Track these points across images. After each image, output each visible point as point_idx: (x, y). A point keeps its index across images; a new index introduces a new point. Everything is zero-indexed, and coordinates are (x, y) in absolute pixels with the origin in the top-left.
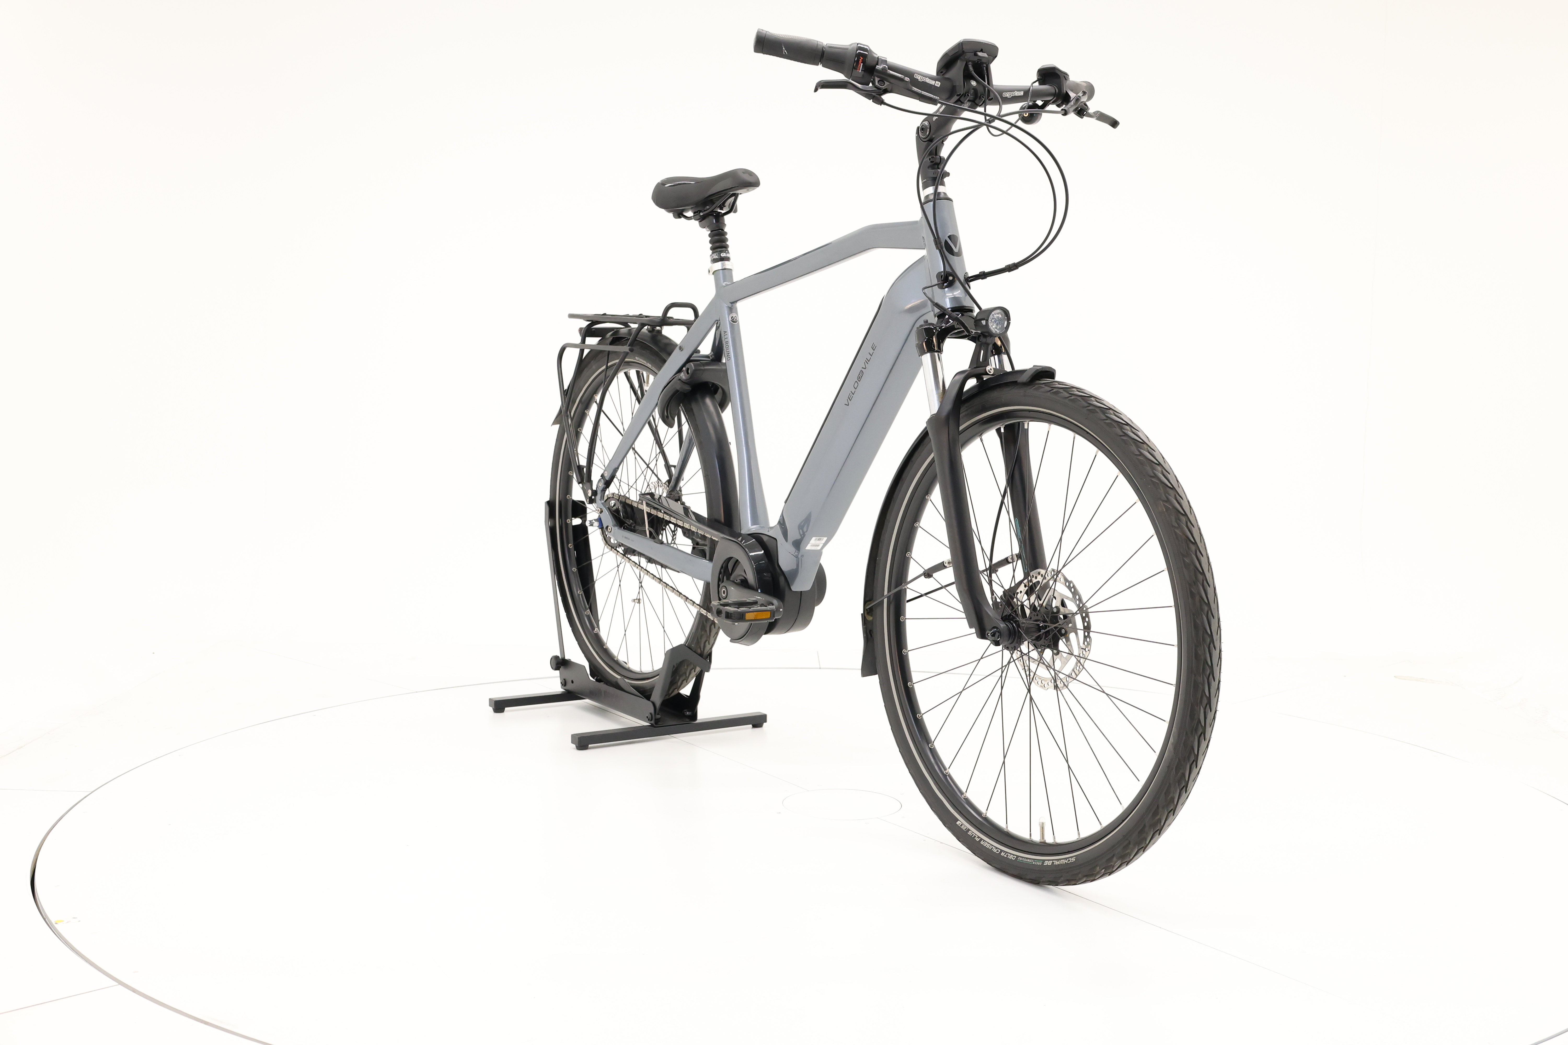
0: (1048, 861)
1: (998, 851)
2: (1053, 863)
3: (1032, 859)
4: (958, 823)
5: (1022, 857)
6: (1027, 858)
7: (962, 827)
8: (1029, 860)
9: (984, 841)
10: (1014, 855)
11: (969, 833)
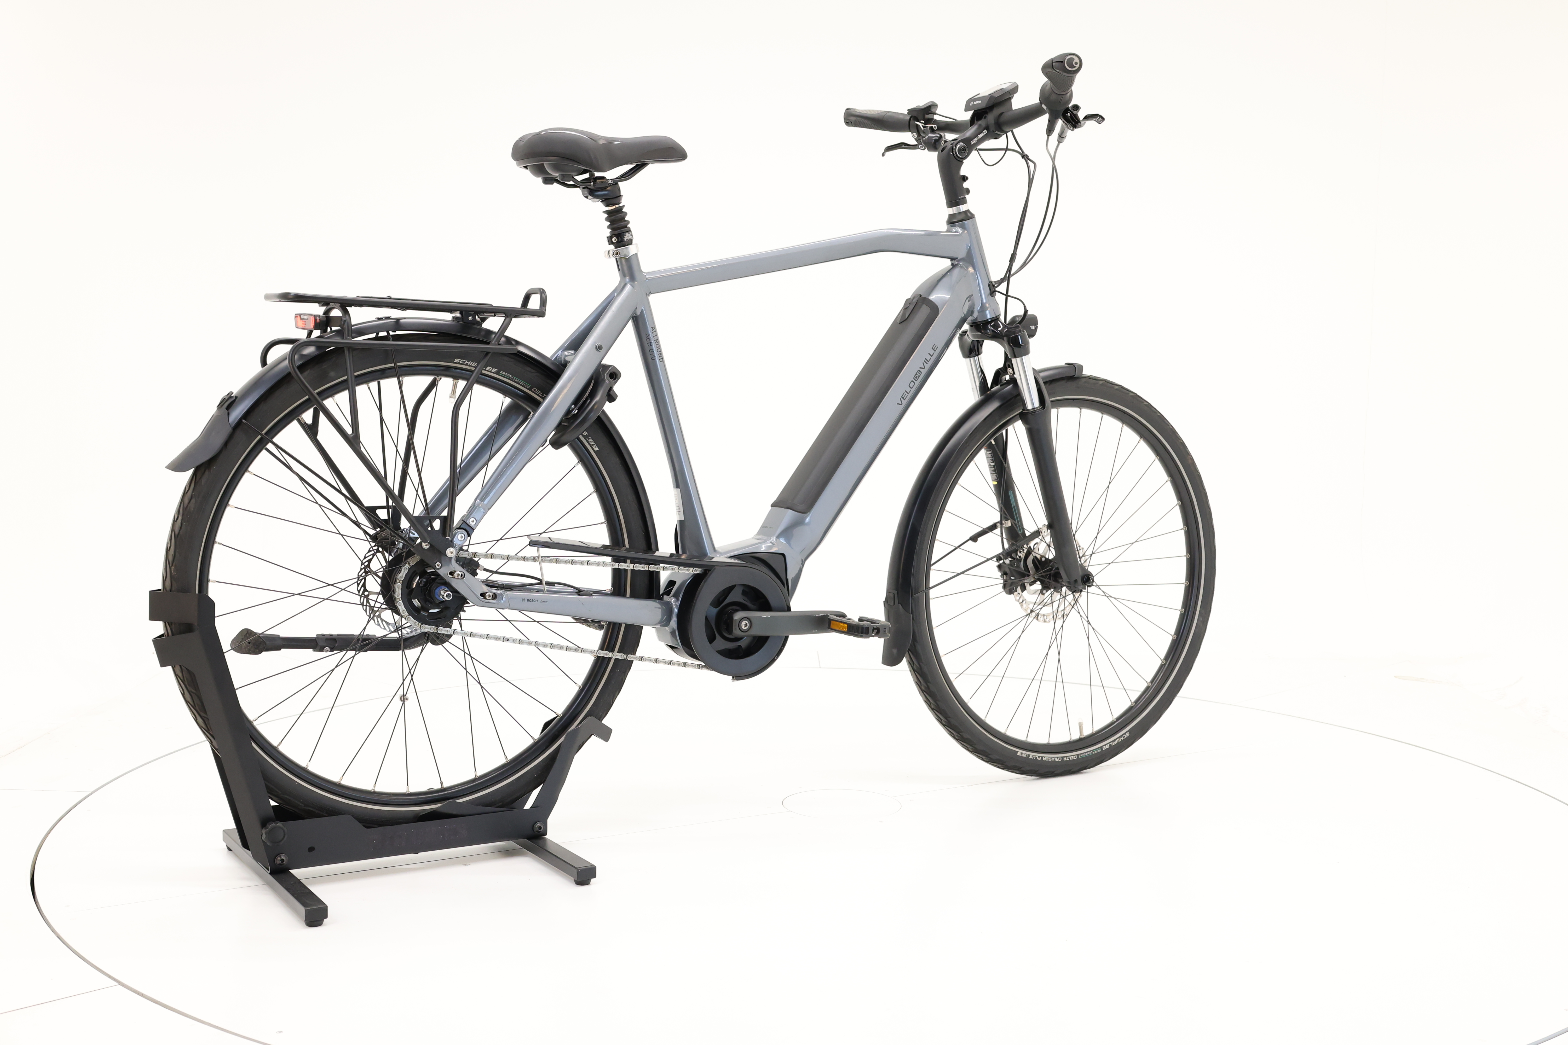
0: (1105, 745)
1: (1060, 759)
2: (1110, 745)
3: (1091, 751)
4: (1018, 754)
5: (1082, 754)
6: (1086, 753)
7: (1023, 755)
8: (1088, 753)
9: (1045, 757)
10: (1074, 755)
11: (1031, 757)
